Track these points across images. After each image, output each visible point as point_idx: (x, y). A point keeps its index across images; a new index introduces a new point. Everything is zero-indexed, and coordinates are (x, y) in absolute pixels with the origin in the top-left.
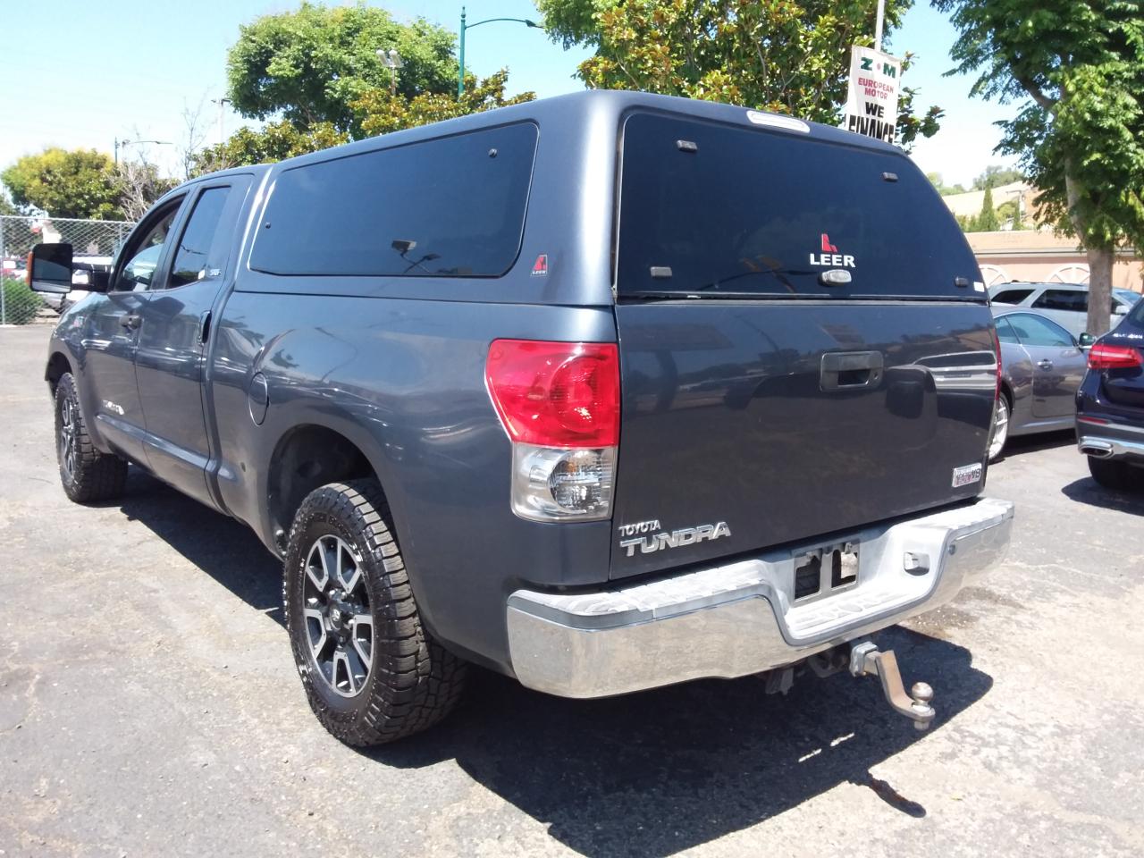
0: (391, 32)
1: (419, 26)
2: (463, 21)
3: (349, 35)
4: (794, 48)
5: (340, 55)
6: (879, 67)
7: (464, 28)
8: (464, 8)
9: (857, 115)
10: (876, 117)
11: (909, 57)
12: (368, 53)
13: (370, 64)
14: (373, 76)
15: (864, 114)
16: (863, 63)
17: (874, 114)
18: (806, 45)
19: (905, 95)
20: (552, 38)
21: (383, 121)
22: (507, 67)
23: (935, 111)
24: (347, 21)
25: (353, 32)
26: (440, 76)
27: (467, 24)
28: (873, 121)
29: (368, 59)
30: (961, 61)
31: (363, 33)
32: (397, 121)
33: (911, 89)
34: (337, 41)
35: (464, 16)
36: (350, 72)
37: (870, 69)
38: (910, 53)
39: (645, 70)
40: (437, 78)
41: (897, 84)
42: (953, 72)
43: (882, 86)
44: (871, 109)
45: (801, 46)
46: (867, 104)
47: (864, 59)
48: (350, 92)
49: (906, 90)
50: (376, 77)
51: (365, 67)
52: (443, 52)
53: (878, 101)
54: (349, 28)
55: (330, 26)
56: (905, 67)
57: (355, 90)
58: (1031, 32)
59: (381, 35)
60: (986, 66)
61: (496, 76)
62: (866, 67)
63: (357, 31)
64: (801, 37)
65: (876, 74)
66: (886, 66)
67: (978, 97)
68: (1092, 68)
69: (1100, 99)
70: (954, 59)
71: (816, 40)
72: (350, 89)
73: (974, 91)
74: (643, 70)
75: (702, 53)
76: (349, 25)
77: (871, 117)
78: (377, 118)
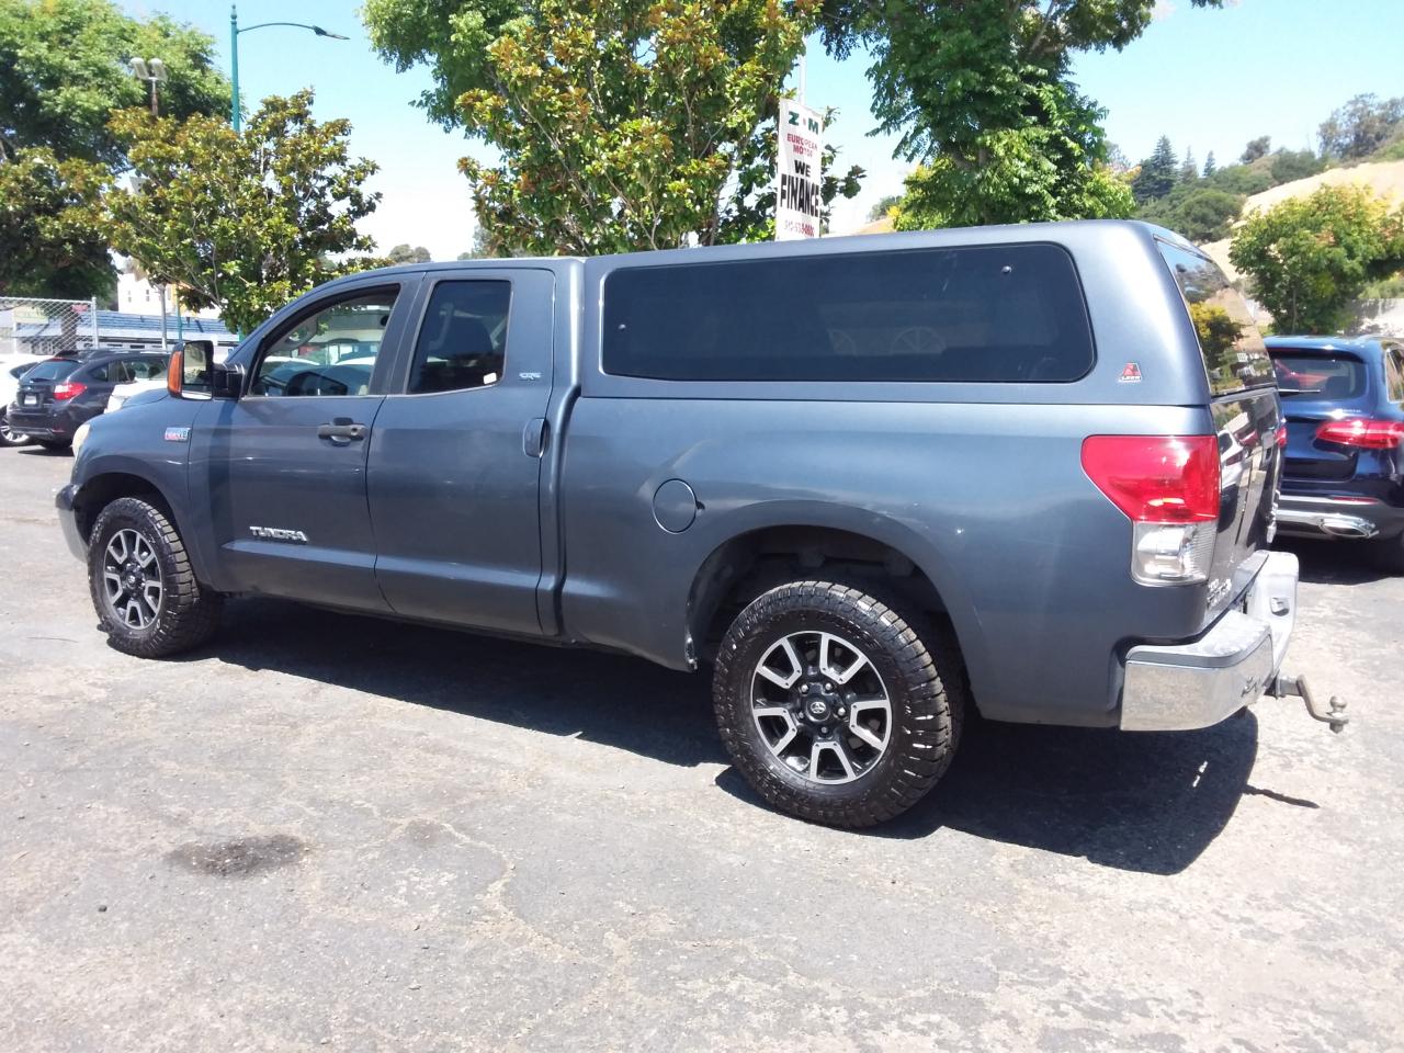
0: (124, 30)
1: (160, 24)
2: (234, 24)
3: (65, 31)
4: (720, 96)
5: (57, 57)
6: (804, 121)
7: (236, 32)
8: (234, 7)
9: (787, 174)
10: (804, 177)
11: (830, 112)
12: (95, 56)
13: (102, 72)
14: (108, 87)
15: (792, 173)
16: (791, 117)
17: (802, 173)
18: (733, 94)
19: (828, 153)
20: (383, 58)
21: (157, 150)
22: (312, 87)
23: (856, 171)
24: (61, 13)
25: (73, 27)
26: (197, 90)
27: (239, 27)
28: (802, 180)
29: (100, 65)
30: (883, 120)
31: (88, 31)
32: (182, 152)
33: (834, 147)
34: (54, 38)
35: (234, 17)
36: (75, 80)
37: (797, 124)
38: (831, 107)
39: (555, 112)
40: (193, 93)
41: (820, 140)
42: (876, 132)
43: (808, 142)
44: (800, 168)
45: (728, 95)
46: (796, 162)
47: (791, 113)
48: (79, 107)
49: (828, 147)
50: (113, 88)
51: (95, 75)
52: (199, 60)
53: (805, 159)
54: (65, 23)
55: (38, 19)
56: (826, 123)
57: (86, 105)
58: (959, 93)
59: (110, 33)
60: (909, 127)
61: (296, 98)
62: (793, 121)
63: (78, 26)
64: (728, 86)
65: (802, 130)
66: (811, 121)
67: (902, 158)
68: (1015, 132)
69: (1024, 164)
70: (877, 117)
71: (744, 90)
72: (79, 103)
73: (897, 153)
74: (551, 112)
75: (609, 94)
76: (66, 18)
77: (800, 176)
78: (149, 146)
